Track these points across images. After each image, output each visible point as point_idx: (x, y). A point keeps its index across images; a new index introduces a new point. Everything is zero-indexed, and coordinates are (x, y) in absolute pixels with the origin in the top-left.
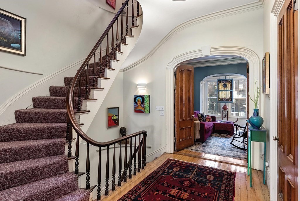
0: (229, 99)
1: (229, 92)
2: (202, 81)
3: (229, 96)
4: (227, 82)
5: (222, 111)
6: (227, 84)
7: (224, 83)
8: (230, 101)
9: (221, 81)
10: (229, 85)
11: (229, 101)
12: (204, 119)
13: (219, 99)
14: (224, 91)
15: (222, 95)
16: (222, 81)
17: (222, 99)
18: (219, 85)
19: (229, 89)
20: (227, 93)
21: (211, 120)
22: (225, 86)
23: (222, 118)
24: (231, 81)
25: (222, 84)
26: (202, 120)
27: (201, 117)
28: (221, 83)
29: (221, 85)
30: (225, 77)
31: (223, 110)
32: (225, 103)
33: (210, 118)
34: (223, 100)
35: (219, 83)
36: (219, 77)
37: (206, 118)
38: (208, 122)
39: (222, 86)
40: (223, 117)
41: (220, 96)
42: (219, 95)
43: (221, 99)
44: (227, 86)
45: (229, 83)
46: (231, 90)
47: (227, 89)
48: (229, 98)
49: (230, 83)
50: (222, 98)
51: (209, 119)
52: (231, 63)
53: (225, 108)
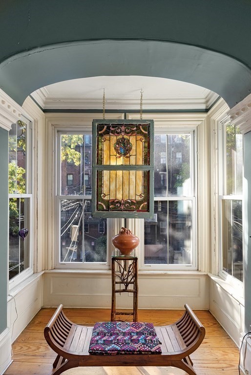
0: (139, 203)
1: (140, 173)
3: (140, 189)
4: (132, 133)
5: (114, 259)
6: (132, 139)
7: (120, 137)
8: (143, 210)
9: (108, 128)
10: (141, 145)
11: (137, 209)
13: (103, 201)
14: (122, 167)
15: (113, 187)
16: (114, 125)
17: (113, 202)
18: (99, 142)
19: (141, 162)
20: (133, 177)
22: (124, 148)
23: (114, 291)
24: (144, 130)
25: (114, 139)
28: (107, 137)
29: (107, 142)
30: (123, 114)
31: (116, 253)
34: (115, 206)
35: (101, 135)
39: (113, 148)
41: (105, 190)
42: (100, 186)
43: (108, 203)
44: (134, 148)
45: (139, 137)
46: (147, 168)
47: (133, 162)
48: (139, 198)
49: (144, 135)
50: (112, 197)
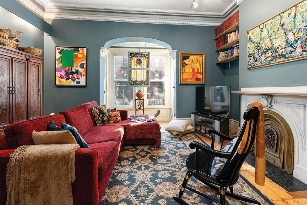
0: (145, 82)
1: (145, 71)
2: (103, 46)
3: (145, 77)
4: (142, 57)
5: (136, 100)
6: (142, 59)
7: (138, 58)
8: (146, 84)
9: (134, 55)
10: (145, 61)
11: (144, 84)
12: (106, 118)
13: (132, 81)
14: (139, 69)
15: (135, 76)
16: (136, 54)
17: (135, 82)
18: (130, 60)
19: (145, 67)
20: (142, 73)
21: (119, 118)
22: (139, 62)
23: (136, 110)
24: (147, 56)
25: (136, 59)
26: (100, 121)
27: (99, 116)
28: (133, 58)
29: (133, 60)
30: (139, 49)
31: (137, 98)
32: (139, 88)
33: (118, 115)
35: (131, 57)
36: (131, 49)
37: (110, 116)
38: (114, 122)
39: (135, 62)
40: (137, 108)
41: (133, 77)
42: (131, 76)
43: (134, 82)
44: (143, 62)
45: (145, 58)
46: (148, 69)
47: (143, 67)
48: (145, 80)
49: (147, 58)
50: (135, 80)
51: (116, 116)
52: (150, 21)
53: (139, 96)
